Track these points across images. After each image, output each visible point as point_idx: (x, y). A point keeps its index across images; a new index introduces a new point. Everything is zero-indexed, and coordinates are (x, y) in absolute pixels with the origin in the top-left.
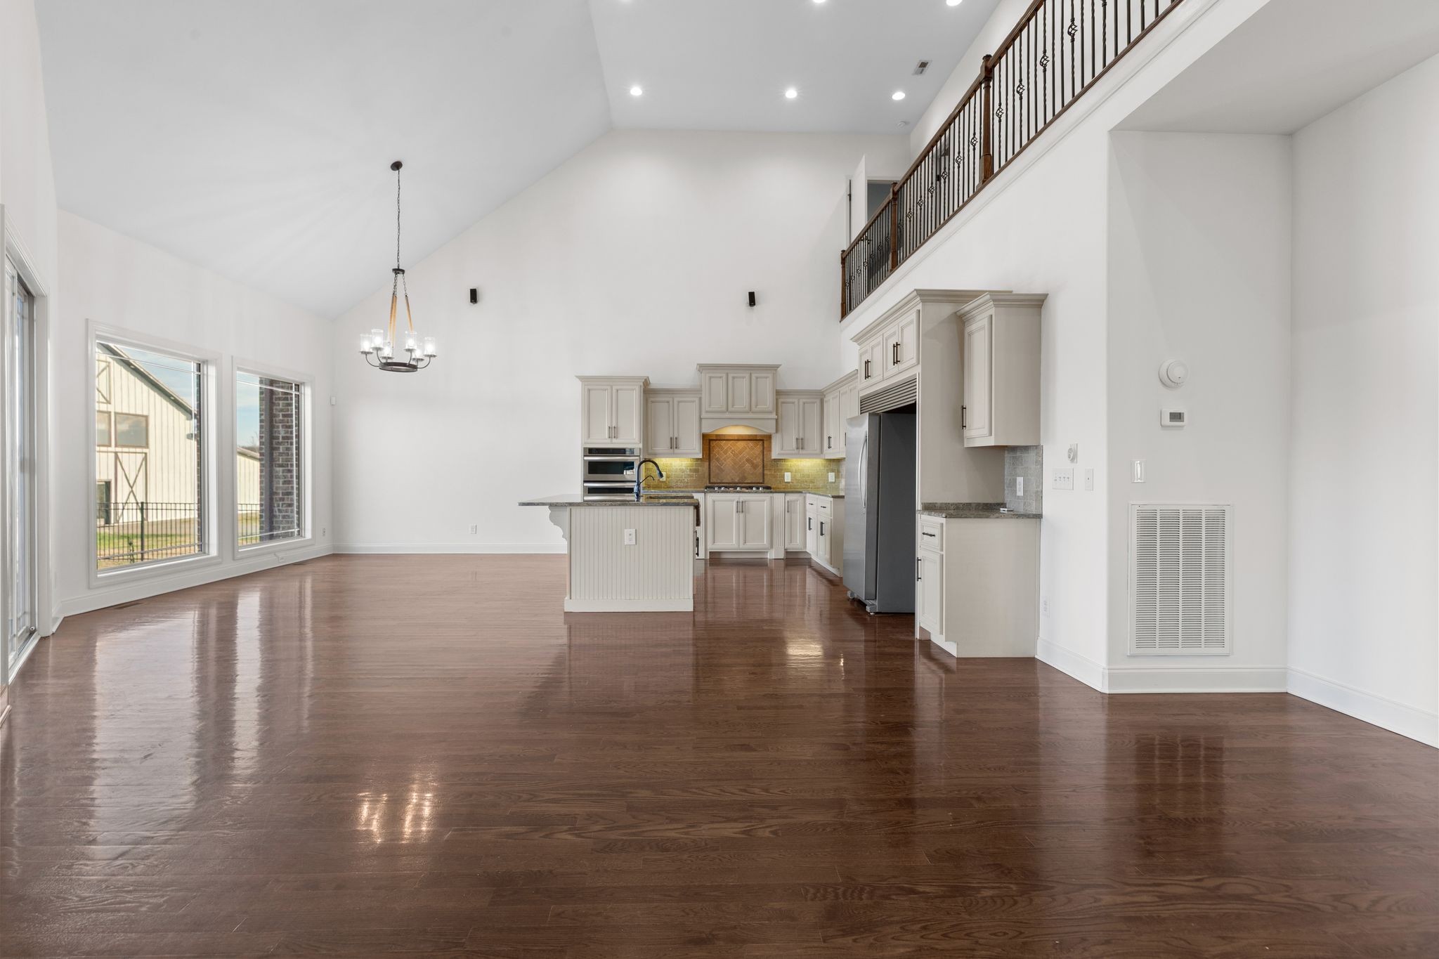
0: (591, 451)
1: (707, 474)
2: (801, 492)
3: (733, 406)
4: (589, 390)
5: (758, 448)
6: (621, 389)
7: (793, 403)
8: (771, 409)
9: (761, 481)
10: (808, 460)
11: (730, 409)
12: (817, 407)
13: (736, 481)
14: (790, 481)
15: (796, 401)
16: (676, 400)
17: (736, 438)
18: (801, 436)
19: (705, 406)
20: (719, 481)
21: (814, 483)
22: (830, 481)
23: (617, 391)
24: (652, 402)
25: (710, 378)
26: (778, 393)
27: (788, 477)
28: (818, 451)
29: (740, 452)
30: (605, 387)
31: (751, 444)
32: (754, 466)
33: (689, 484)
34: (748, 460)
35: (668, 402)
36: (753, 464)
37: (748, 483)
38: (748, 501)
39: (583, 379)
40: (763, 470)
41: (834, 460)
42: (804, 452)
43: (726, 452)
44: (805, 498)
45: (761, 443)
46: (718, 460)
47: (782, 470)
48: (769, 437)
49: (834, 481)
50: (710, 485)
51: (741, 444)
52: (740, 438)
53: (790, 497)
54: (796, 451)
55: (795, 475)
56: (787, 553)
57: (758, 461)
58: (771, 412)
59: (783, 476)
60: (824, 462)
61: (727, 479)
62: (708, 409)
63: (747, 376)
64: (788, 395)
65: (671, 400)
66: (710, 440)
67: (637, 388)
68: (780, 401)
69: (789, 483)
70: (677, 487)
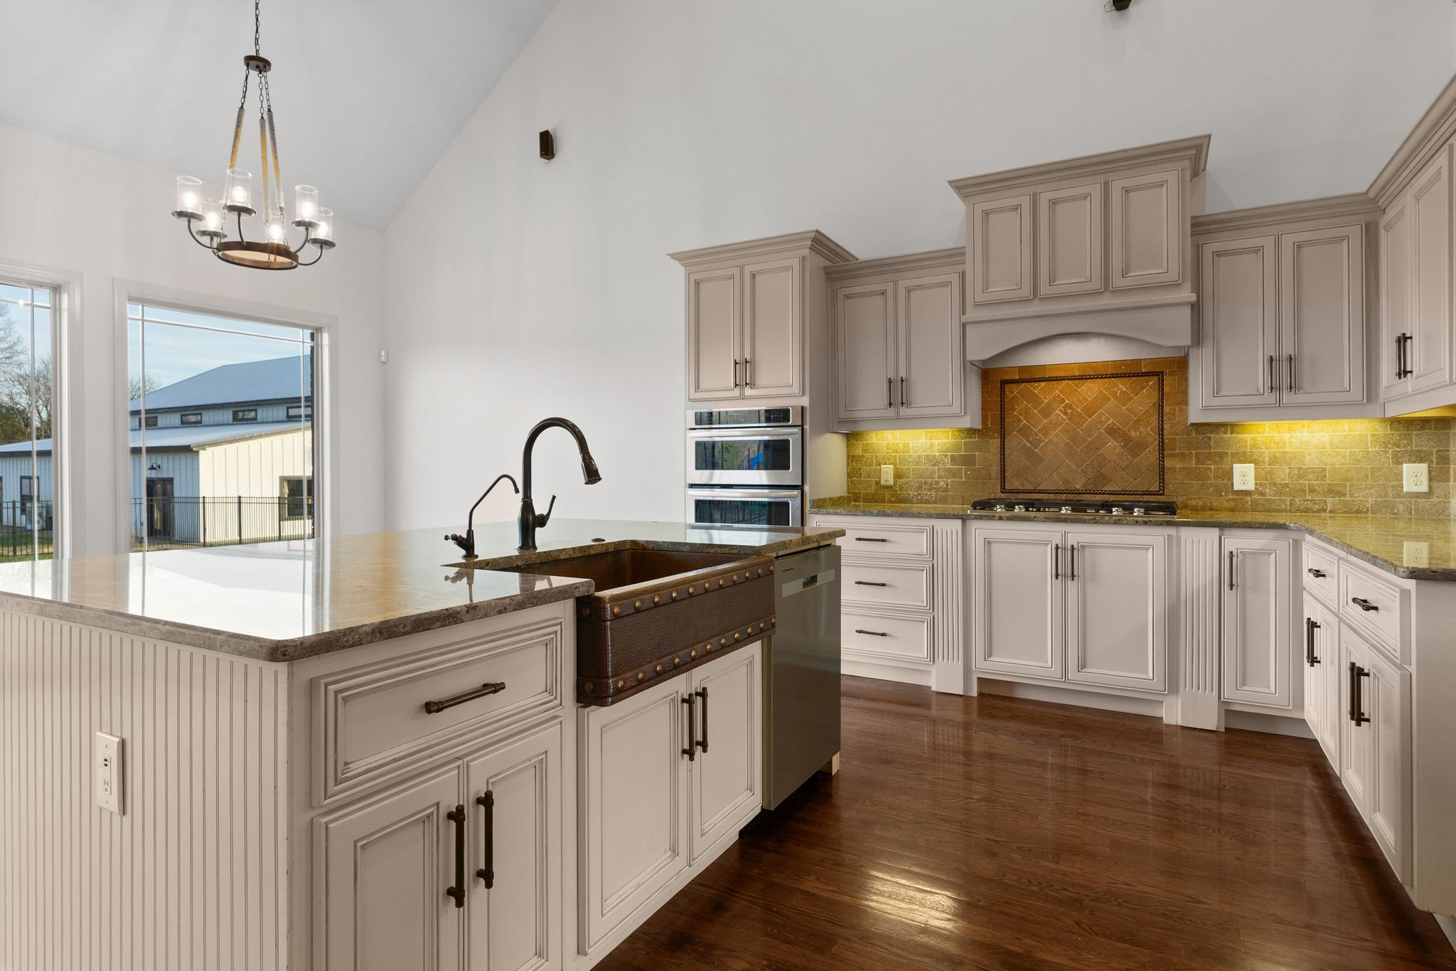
0: (706, 420)
1: (996, 469)
2: (1282, 527)
3: (1052, 280)
4: (697, 283)
5: (1145, 397)
6: (762, 272)
7: (1258, 250)
8: (1173, 276)
9: (1155, 488)
10: (1316, 425)
11: (1045, 289)
12: (1348, 256)
13: (1078, 487)
14: (1250, 486)
15: (1268, 243)
16: (902, 285)
17: (1077, 373)
18: (1288, 349)
19: (975, 292)
20: (1028, 487)
21: (1339, 494)
22: (1407, 488)
23: (754, 276)
24: (847, 297)
25: (987, 214)
26: (1201, 228)
27: (1244, 477)
28: (1357, 394)
29: (1090, 411)
30: (728, 272)
31: (1121, 386)
32: (1134, 448)
33: (950, 493)
34: (1112, 431)
35: (883, 293)
36: (1126, 440)
37: (1111, 493)
38: (1093, 546)
39: (681, 257)
40: (1162, 458)
41: (1424, 423)
42: (1299, 398)
43: (1047, 412)
44: (1297, 544)
45: (1153, 381)
46: (1025, 432)
47: (1222, 456)
48: (1180, 365)
49: (1424, 488)
50: (1003, 496)
51: (1091, 390)
52: (1091, 372)
53: (1238, 541)
54: (1270, 398)
55: (1270, 473)
56: (1228, 712)
57: (1147, 431)
58: (1175, 285)
59: (1229, 475)
60: (1381, 430)
61: (1051, 481)
62: (981, 297)
63: (1096, 191)
64: (1238, 228)
65: (889, 287)
66: (1004, 383)
67: (796, 264)
68: (1208, 250)
69: (1247, 493)
70: (921, 502)
